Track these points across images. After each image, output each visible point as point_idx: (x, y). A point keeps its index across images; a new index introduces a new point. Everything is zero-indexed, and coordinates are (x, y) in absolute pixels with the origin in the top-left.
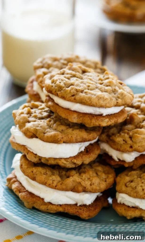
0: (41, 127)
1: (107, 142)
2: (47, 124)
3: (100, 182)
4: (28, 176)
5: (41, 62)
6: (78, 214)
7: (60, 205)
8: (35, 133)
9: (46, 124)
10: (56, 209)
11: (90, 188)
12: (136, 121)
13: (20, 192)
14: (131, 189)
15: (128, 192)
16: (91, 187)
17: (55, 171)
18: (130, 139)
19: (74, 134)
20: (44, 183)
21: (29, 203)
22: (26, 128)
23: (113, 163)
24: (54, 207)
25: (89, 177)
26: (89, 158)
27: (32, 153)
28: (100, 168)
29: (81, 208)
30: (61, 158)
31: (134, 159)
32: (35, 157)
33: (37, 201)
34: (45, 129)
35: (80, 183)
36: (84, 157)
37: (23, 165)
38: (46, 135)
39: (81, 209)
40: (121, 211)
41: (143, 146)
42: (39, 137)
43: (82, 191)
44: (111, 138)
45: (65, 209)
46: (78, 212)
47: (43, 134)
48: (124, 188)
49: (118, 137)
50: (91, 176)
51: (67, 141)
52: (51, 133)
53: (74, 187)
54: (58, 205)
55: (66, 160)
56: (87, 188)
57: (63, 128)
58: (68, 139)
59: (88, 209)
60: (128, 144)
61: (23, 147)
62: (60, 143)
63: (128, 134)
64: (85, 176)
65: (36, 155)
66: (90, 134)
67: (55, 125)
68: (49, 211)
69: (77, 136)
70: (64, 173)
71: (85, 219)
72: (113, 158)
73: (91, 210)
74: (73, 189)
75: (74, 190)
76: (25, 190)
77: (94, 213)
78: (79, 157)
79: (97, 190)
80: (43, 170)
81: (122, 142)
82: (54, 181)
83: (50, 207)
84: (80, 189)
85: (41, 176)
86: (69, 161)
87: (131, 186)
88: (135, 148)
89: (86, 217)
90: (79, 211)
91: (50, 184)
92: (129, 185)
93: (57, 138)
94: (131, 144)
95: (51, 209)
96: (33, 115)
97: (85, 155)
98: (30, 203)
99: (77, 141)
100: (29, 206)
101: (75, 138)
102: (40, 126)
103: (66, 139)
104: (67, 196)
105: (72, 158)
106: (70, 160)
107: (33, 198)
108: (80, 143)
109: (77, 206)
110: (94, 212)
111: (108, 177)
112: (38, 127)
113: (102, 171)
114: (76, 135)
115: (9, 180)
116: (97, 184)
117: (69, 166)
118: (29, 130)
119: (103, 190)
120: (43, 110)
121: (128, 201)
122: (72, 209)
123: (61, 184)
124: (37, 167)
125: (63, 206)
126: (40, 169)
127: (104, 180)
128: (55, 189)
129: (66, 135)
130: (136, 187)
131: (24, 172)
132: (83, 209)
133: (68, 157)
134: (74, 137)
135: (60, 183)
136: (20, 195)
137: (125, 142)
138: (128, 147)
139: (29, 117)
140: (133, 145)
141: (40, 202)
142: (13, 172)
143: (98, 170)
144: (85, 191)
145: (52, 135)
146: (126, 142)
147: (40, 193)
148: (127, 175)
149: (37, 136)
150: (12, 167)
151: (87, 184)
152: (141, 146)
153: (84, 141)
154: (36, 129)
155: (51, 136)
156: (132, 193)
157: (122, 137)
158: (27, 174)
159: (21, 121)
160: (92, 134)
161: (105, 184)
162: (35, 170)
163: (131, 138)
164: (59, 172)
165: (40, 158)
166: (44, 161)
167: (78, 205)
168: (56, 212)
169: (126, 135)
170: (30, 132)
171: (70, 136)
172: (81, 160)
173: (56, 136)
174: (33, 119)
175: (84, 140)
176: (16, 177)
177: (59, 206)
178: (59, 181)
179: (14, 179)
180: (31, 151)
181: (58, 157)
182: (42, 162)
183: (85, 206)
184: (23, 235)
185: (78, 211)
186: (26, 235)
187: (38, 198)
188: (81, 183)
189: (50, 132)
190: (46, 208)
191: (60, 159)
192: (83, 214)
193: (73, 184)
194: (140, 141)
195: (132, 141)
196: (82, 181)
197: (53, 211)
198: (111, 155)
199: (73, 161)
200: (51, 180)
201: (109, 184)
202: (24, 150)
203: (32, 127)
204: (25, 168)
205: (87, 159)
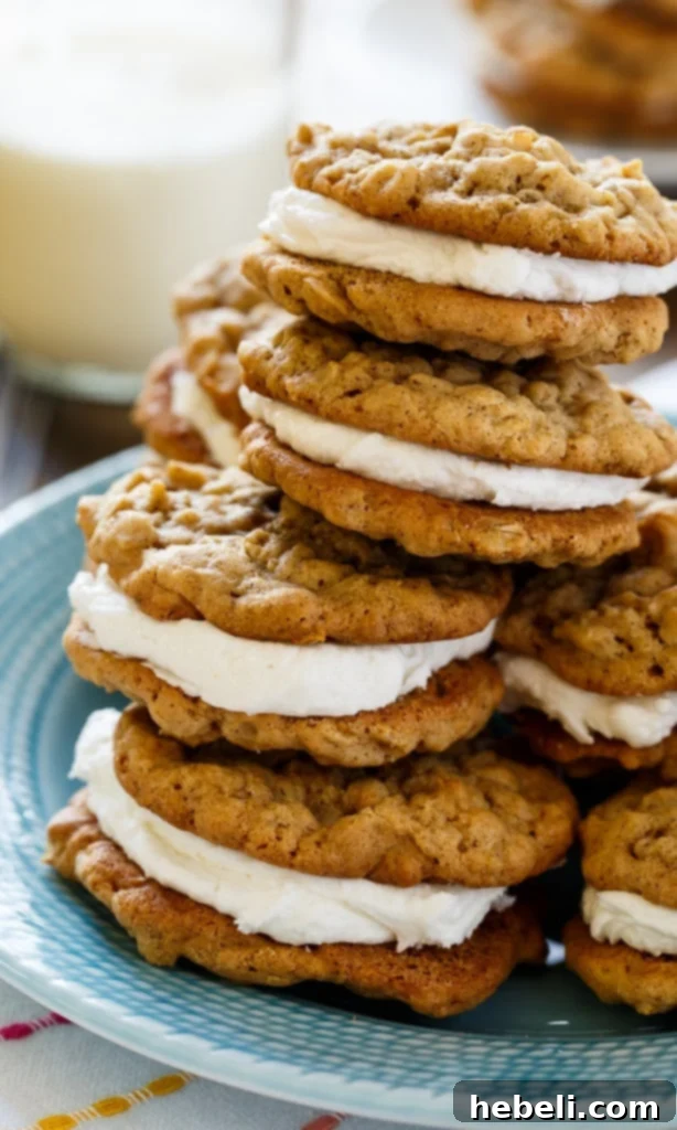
0: (219, 565)
1: (537, 654)
2: (248, 552)
3: (508, 838)
4: (154, 807)
6: (402, 989)
7: (314, 948)
8: (189, 596)
9: (242, 553)
10: (291, 965)
11: (457, 861)
13: (116, 888)
14: (657, 868)
15: (643, 881)
16: (464, 857)
17: (286, 786)
18: (649, 633)
19: (378, 600)
20: (233, 838)
21: (160, 936)
22: (149, 572)
23: (564, 754)
24: (284, 954)
25: (452, 810)
26: (453, 719)
27: (176, 693)
28: (501, 776)
29: (417, 961)
30: (320, 718)
31: (667, 732)
32: (192, 713)
33: (201, 930)
34: (239, 576)
35: (409, 839)
36: (427, 713)
37: (133, 754)
38: (242, 602)
39: (413, 967)
40: (607, 976)
42: (208, 615)
43: (419, 876)
44: (557, 632)
45: (336, 963)
46: (400, 981)
47: (227, 600)
48: (622, 865)
49: (593, 623)
50: (464, 806)
51: (342, 631)
52: (267, 593)
53: (383, 858)
54: (302, 947)
55: (342, 724)
56: (442, 863)
57: (325, 571)
58: (350, 622)
59: (446, 966)
60: (640, 656)
61: (131, 667)
62: (308, 644)
63: (639, 608)
64: (434, 806)
65: (196, 700)
66: (457, 602)
67: (283, 559)
68: (258, 978)
69: (393, 609)
70: (330, 793)
71: (436, 1015)
72: (566, 727)
73: (463, 970)
74: (376, 868)
75: (381, 872)
76: (141, 879)
77: (475, 987)
78: (404, 714)
79: (492, 874)
80: (230, 779)
81: (612, 649)
82: (284, 830)
83: (264, 954)
84: (412, 866)
85: (218, 807)
86: (354, 730)
87: (658, 855)
88: (674, 677)
89: (438, 1006)
90: (406, 973)
91: (267, 840)
92: (651, 849)
93: (295, 619)
94: (658, 659)
95: (269, 965)
96: (176, 515)
97: (431, 704)
98: (168, 938)
99: (394, 635)
100: (159, 953)
101: (384, 617)
102: (213, 561)
103: (341, 624)
104: (346, 904)
105: (371, 719)
106: (362, 728)
107: (183, 912)
108: (407, 648)
109: (396, 954)
110: (480, 984)
111: (543, 815)
112: (204, 565)
113: (514, 787)
114: (389, 605)
115: (60, 835)
116: (495, 847)
117: (356, 759)
118: (160, 580)
119: (520, 875)
120: (228, 498)
121: (644, 926)
122: (371, 967)
123: (318, 844)
124: (200, 766)
125: (328, 951)
126: (214, 773)
127: (527, 829)
128: (291, 866)
129: (340, 604)
131: (134, 789)
132: (427, 967)
133: (352, 709)
134: (380, 612)
135: (316, 837)
136: (117, 900)
137: (623, 649)
138: (641, 671)
139: (157, 525)
140: (667, 661)
141: (216, 933)
142: (79, 797)
143: (496, 785)
144: (434, 877)
145: (274, 603)
146: (631, 648)
147: (216, 890)
148: (634, 807)
149: (198, 607)
150: (73, 774)
151: (442, 842)
153: (427, 633)
154: (197, 578)
155: (269, 609)
156: (665, 887)
157: (613, 624)
158: (150, 798)
159: (123, 539)
160: (464, 605)
161: (528, 847)
162: (189, 776)
163: (653, 626)
164: (308, 791)
165: (216, 718)
166: (237, 731)
167: (401, 947)
168: (296, 981)
169: (632, 616)
170: (165, 590)
171: (359, 609)
172: (416, 730)
173: (291, 605)
174: (181, 532)
175: (426, 630)
176: (93, 820)
177: (308, 950)
178: (310, 831)
179: (85, 830)
180: (173, 682)
181: (301, 711)
182: (223, 740)
183: (432, 951)
184: (131, 1095)
185: (401, 978)
186: (147, 1095)
187: (205, 915)
188: (418, 837)
189: (260, 590)
190: (246, 959)
191: (315, 720)
192: (425, 988)
193: (375, 844)
195: (661, 641)
196: (418, 831)
197: (280, 977)
198: (557, 713)
199: (374, 730)
200: (269, 823)
201: (547, 847)
202: (138, 680)
203: (175, 567)
204: (141, 769)
205: (443, 724)
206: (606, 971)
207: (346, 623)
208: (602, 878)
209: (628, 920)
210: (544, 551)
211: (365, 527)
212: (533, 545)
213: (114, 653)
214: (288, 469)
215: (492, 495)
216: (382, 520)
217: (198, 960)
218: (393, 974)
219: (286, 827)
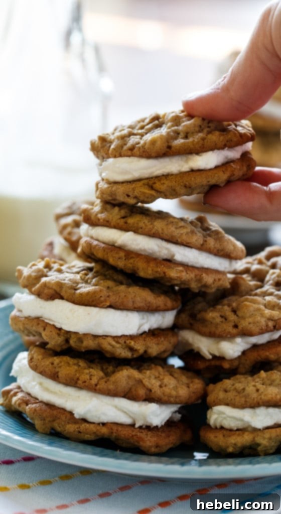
0: (69, 280)
2: (81, 277)
3: (178, 385)
4: (42, 373)
5: (70, 207)
6: (137, 440)
7: (104, 424)
8: (58, 290)
9: (79, 278)
10: (95, 430)
11: (159, 391)
12: (243, 288)
13: (27, 405)
14: (234, 393)
15: (230, 399)
16: (161, 389)
17: (94, 365)
18: (233, 313)
19: (130, 293)
20: (73, 380)
21: (44, 420)
22: (43, 283)
24: (92, 426)
25: (157, 374)
26: (158, 344)
27: (53, 327)
29: (143, 430)
30: (107, 336)
31: (239, 354)
32: (59, 335)
33: (60, 416)
34: (78, 283)
35: (140, 381)
36: (147, 339)
38: (78, 291)
39: (142, 433)
40: (216, 439)
41: (258, 322)
42: (65, 297)
43: (144, 397)
44: (198, 317)
45: (112, 429)
46: (136, 436)
47: (73, 291)
48: (222, 395)
49: (212, 311)
50: (162, 374)
51: (116, 302)
52: (88, 288)
53: (130, 389)
54: (99, 424)
55: (116, 339)
56: (153, 391)
57: (110, 283)
58: (119, 299)
59: (154, 434)
60: (229, 322)
61: (35, 321)
62: (103, 306)
63: (229, 305)
64: (150, 373)
65: (60, 329)
66: (159, 296)
67: (94, 280)
68: (82, 436)
69: (135, 296)
71: (150, 450)
72: (202, 353)
73: (161, 436)
74: (128, 393)
75: (130, 395)
76: (38, 401)
78: (140, 339)
79: (172, 397)
80: (72, 361)
81: (219, 320)
83: (84, 426)
84: (142, 392)
86: (120, 342)
87: (235, 389)
88: (242, 328)
89: (151, 447)
90: (138, 434)
91: (86, 380)
93: (98, 296)
94: (236, 322)
95: (86, 429)
96: (54, 269)
97: (150, 337)
98: (47, 420)
99: (136, 306)
100: (43, 427)
101: (132, 298)
102: (67, 279)
103: (115, 300)
104: (116, 407)
105: (127, 338)
106: (123, 341)
107: (53, 410)
108: (142, 314)
109: (135, 428)
110: (167, 441)
111: (192, 382)
112: (64, 280)
114: (134, 294)
115: (6, 393)
116: (173, 387)
117: (121, 353)
118: (47, 286)
119: (183, 400)
120: (74, 267)
121: (230, 417)
122: (125, 431)
123: (106, 382)
124: (61, 357)
125: (109, 425)
126: (66, 359)
127: (186, 385)
128: (95, 390)
129: (115, 293)
130: (244, 389)
131: (35, 368)
132: (147, 433)
133: (120, 333)
134: (130, 297)
135: (105, 380)
136: (28, 408)
137: (223, 320)
138: (229, 326)
139: (47, 271)
140: (239, 322)
141: (66, 418)
144: (149, 398)
145: (90, 291)
146: (226, 319)
147: (67, 401)
149: (62, 294)
150: (11, 374)
151: (153, 384)
152: (254, 323)
154: (61, 283)
155: (88, 293)
156: (237, 399)
157: (219, 311)
158: (42, 369)
159: (34, 274)
160: (162, 298)
161: (186, 390)
162: (56, 360)
163: (234, 311)
165: (67, 335)
166: (75, 342)
167: (137, 425)
168: (98, 438)
169: (226, 308)
170: (49, 288)
171: (122, 295)
172: (144, 345)
173: (97, 292)
174: (55, 273)
176: (19, 387)
177: (101, 425)
178: (102, 378)
179: (16, 390)
180: (51, 323)
181: (100, 333)
182: (70, 347)
183: (149, 428)
184: (31, 484)
186: (37, 485)
187: (62, 411)
188: (144, 381)
189: (85, 288)
190: (77, 428)
191: (105, 337)
193: (128, 383)
194: (252, 314)
195: (237, 316)
196: (144, 379)
197: (90, 435)
198: (198, 348)
199: (128, 342)
200: (87, 374)
201: (193, 393)
202: (38, 324)
203: (53, 280)
204: (39, 360)
205: (154, 345)
206: (216, 437)
207: (117, 300)
208: (214, 402)
209: (224, 416)
210: (192, 279)
211: (124, 266)
212: (188, 276)
213: (30, 317)
214: (97, 245)
215: (173, 256)
216: (131, 263)
217: (59, 429)
218: (134, 433)
219: (94, 375)
